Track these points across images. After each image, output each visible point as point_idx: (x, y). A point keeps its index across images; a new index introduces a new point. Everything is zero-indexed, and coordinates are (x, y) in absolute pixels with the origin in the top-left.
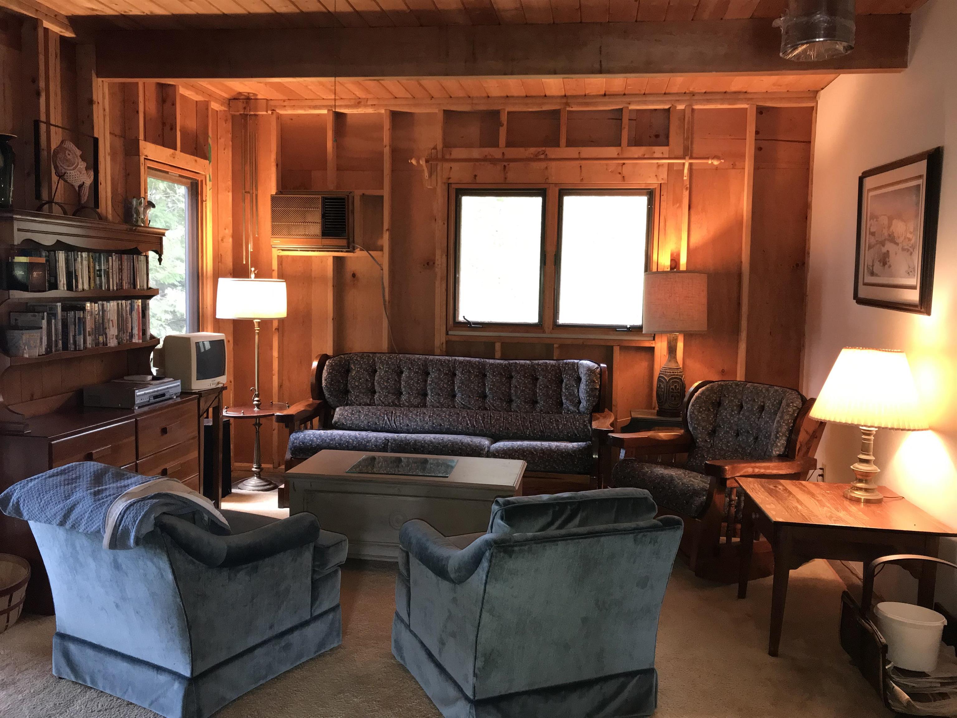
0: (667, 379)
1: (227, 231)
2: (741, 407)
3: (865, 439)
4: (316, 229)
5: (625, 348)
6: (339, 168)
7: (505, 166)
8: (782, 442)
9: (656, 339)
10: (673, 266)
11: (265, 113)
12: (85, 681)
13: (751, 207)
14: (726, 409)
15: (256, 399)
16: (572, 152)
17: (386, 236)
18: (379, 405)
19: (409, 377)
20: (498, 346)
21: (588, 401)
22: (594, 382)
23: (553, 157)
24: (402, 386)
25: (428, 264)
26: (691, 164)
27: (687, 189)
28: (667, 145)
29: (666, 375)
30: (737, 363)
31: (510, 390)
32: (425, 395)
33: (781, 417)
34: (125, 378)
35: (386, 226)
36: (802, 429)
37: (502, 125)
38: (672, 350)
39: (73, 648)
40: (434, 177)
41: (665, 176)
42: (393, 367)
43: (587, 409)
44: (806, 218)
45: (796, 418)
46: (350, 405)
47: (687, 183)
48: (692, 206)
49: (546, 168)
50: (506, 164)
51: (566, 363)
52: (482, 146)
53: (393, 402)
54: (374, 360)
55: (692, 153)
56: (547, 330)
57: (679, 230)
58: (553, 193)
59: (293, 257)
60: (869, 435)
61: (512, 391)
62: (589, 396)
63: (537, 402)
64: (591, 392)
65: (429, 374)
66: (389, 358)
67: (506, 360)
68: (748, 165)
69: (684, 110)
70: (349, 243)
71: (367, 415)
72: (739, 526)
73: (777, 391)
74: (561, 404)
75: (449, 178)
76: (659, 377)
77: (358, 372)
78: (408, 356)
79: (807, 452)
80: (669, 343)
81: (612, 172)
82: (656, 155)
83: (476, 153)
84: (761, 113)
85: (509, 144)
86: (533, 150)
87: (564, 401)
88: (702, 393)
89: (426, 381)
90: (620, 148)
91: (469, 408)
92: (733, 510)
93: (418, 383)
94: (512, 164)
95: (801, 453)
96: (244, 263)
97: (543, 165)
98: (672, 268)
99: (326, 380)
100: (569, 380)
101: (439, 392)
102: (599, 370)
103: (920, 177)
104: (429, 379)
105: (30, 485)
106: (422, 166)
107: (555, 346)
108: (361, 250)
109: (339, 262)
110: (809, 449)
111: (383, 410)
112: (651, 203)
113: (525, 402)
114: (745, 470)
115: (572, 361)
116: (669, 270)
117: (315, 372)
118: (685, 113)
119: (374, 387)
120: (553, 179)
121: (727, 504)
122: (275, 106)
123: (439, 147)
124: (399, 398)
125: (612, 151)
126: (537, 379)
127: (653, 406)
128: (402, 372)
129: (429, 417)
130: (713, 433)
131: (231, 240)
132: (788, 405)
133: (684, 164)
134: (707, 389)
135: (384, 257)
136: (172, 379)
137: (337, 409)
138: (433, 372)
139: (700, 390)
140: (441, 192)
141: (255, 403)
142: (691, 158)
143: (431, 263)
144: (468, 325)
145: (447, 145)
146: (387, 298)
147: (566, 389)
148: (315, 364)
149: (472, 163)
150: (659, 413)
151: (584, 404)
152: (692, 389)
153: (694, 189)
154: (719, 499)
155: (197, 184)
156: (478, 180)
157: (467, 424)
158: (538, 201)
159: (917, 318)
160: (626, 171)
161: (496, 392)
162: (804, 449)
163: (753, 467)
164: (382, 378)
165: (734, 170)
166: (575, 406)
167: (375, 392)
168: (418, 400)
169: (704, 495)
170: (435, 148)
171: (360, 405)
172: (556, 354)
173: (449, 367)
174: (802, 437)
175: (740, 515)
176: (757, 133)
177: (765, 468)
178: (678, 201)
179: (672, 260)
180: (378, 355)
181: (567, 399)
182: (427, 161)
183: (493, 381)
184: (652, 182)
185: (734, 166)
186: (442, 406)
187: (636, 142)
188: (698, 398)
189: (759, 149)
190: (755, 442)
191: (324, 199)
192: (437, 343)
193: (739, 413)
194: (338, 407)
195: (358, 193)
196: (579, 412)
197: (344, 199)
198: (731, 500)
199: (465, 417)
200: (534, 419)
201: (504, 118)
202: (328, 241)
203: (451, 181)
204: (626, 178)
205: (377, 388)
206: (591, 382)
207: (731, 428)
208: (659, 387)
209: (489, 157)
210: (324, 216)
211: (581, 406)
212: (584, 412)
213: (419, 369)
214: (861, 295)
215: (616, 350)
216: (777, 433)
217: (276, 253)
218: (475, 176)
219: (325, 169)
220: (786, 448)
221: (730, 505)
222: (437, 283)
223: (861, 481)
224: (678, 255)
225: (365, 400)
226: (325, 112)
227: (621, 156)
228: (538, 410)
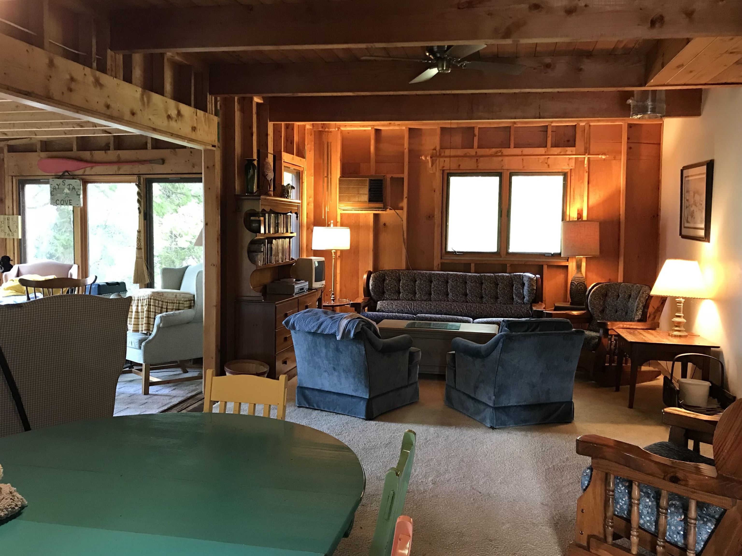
0: (576, 284)
1: (311, 199)
2: (619, 296)
3: (679, 305)
4: (365, 198)
5: (550, 266)
6: (376, 162)
7: (477, 160)
8: (640, 312)
9: (569, 260)
10: (579, 217)
11: (334, 130)
12: (313, 406)
13: (625, 182)
14: (610, 298)
15: (333, 296)
16: (518, 151)
17: (405, 201)
18: (403, 300)
19: (420, 284)
20: (473, 265)
21: (529, 296)
22: (533, 285)
23: (507, 154)
24: (416, 289)
25: (429, 217)
26: (589, 158)
27: (587, 172)
28: (574, 146)
29: (575, 281)
30: (618, 275)
31: (482, 290)
32: (430, 294)
33: (639, 300)
34: (281, 280)
35: (405, 195)
36: (650, 305)
37: (476, 136)
38: (579, 267)
39: (307, 392)
40: (434, 166)
41: (574, 165)
42: (410, 278)
43: (529, 301)
44: (659, 188)
45: (647, 299)
46: (385, 300)
47: (587, 169)
48: (590, 182)
49: (502, 160)
50: (478, 158)
51: (515, 275)
52: (463, 148)
53: (411, 298)
54: (399, 274)
55: (589, 151)
56: (503, 256)
57: (582, 197)
58: (506, 175)
59: (348, 214)
60: (680, 303)
61: (483, 292)
62: (530, 293)
63: (498, 298)
64: (530, 291)
65: (432, 282)
66: (408, 273)
67: (479, 273)
68: (623, 158)
69: (584, 126)
70: (384, 206)
71: (396, 305)
72: (616, 357)
73: (637, 286)
74: (513, 298)
75: (444, 167)
76: (571, 282)
77: (390, 281)
78: (419, 271)
79: (654, 318)
80: (577, 262)
81: (542, 162)
82: (568, 153)
83: (460, 152)
84: (631, 127)
85: (479, 147)
86: (494, 150)
87: (514, 297)
88: (596, 289)
89: (431, 286)
90: (546, 148)
91: (457, 302)
92: (612, 347)
93: (426, 287)
94: (481, 158)
95: (650, 319)
96: (323, 218)
97: (500, 158)
98: (578, 219)
99: (372, 285)
100: (517, 285)
101: (439, 292)
102: (535, 278)
103: (703, 174)
104: (432, 285)
105: (298, 316)
106: (428, 160)
107: (508, 265)
108: (390, 209)
109: (376, 216)
110: (655, 317)
111: (406, 303)
112: (565, 180)
113: (491, 298)
114: (619, 325)
115: (519, 273)
116: (576, 220)
117: (365, 281)
118: (585, 127)
119: (399, 290)
120: (506, 167)
121: (609, 344)
122: (340, 126)
123: (438, 148)
124: (415, 296)
125: (542, 150)
126: (498, 284)
127: (568, 300)
128: (416, 281)
129: (434, 306)
130: (603, 311)
131: (313, 204)
132: (643, 293)
133: (585, 158)
134: (599, 287)
135: (404, 214)
136: (304, 281)
137: (379, 302)
138: (435, 281)
139: (595, 288)
140: (438, 175)
141: (332, 298)
142: (589, 154)
143: (431, 217)
144: (454, 253)
145: (442, 148)
146: (405, 237)
147: (515, 290)
148: (365, 276)
149: (457, 158)
150: (571, 304)
151: (526, 298)
152: (590, 288)
153: (591, 171)
154: (605, 341)
155: (300, 173)
156: (461, 167)
157: (457, 310)
158: (497, 179)
159: (704, 244)
160: (549, 162)
161: (473, 292)
162: (652, 316)
163: (623, 324)
164: (404, 284)
165: (614, 161)
166: (521, 300)
167: (400, 293)
168: (426, 297)
169: (596, 339)
170: (435, 149)
171: (392, 300)
172: (508, 270)
173: (444, 277)
174: (651, 310)
175: (617, 351)
176: (628, 139)
177: (629, 325)
178: (581, 179)
179: (578, 214)
180: (401, 271)
181: (516, 296)
182: (431, 157)
183: (471, 286)
184: (566, 168)
185: (615, 158)
186: (441, 300)
187: (555, 145)
188: (594, 292)
189: (629, 148)
190: (626, 315)
191: (371, 181)
192: (436, 264)
193: (617, 300)
194: (379, 301)
195: (389, 176)
196: (524, 303)
197: (382, 180)
198: (611, 342)
199: (455, 306)
200: (497, 307)
201: (476, 132)
202: (373, 205)
203: (444, 169)
204: (550, 166)
205: (401, 291)
206: (530, 285)
207: (613, 308)
208: (571, 288)
209: (468, 155)
210: (370, 190)
211: (525, 299)
212: (527, 303)
213: (426, 279)
214: (683, 233)
215: (545, 267)
216: (637, 308)
217: (339, 212)
218: (459, 165)
219: (370, 162)
220: (642, 316)
221: (611, 344)
222: (436, 229)
223: (676, 326)
224: (582, 210)
225: (394, 297)
226: (370, 128)
227: (547, 154)
228: (499, 302)
